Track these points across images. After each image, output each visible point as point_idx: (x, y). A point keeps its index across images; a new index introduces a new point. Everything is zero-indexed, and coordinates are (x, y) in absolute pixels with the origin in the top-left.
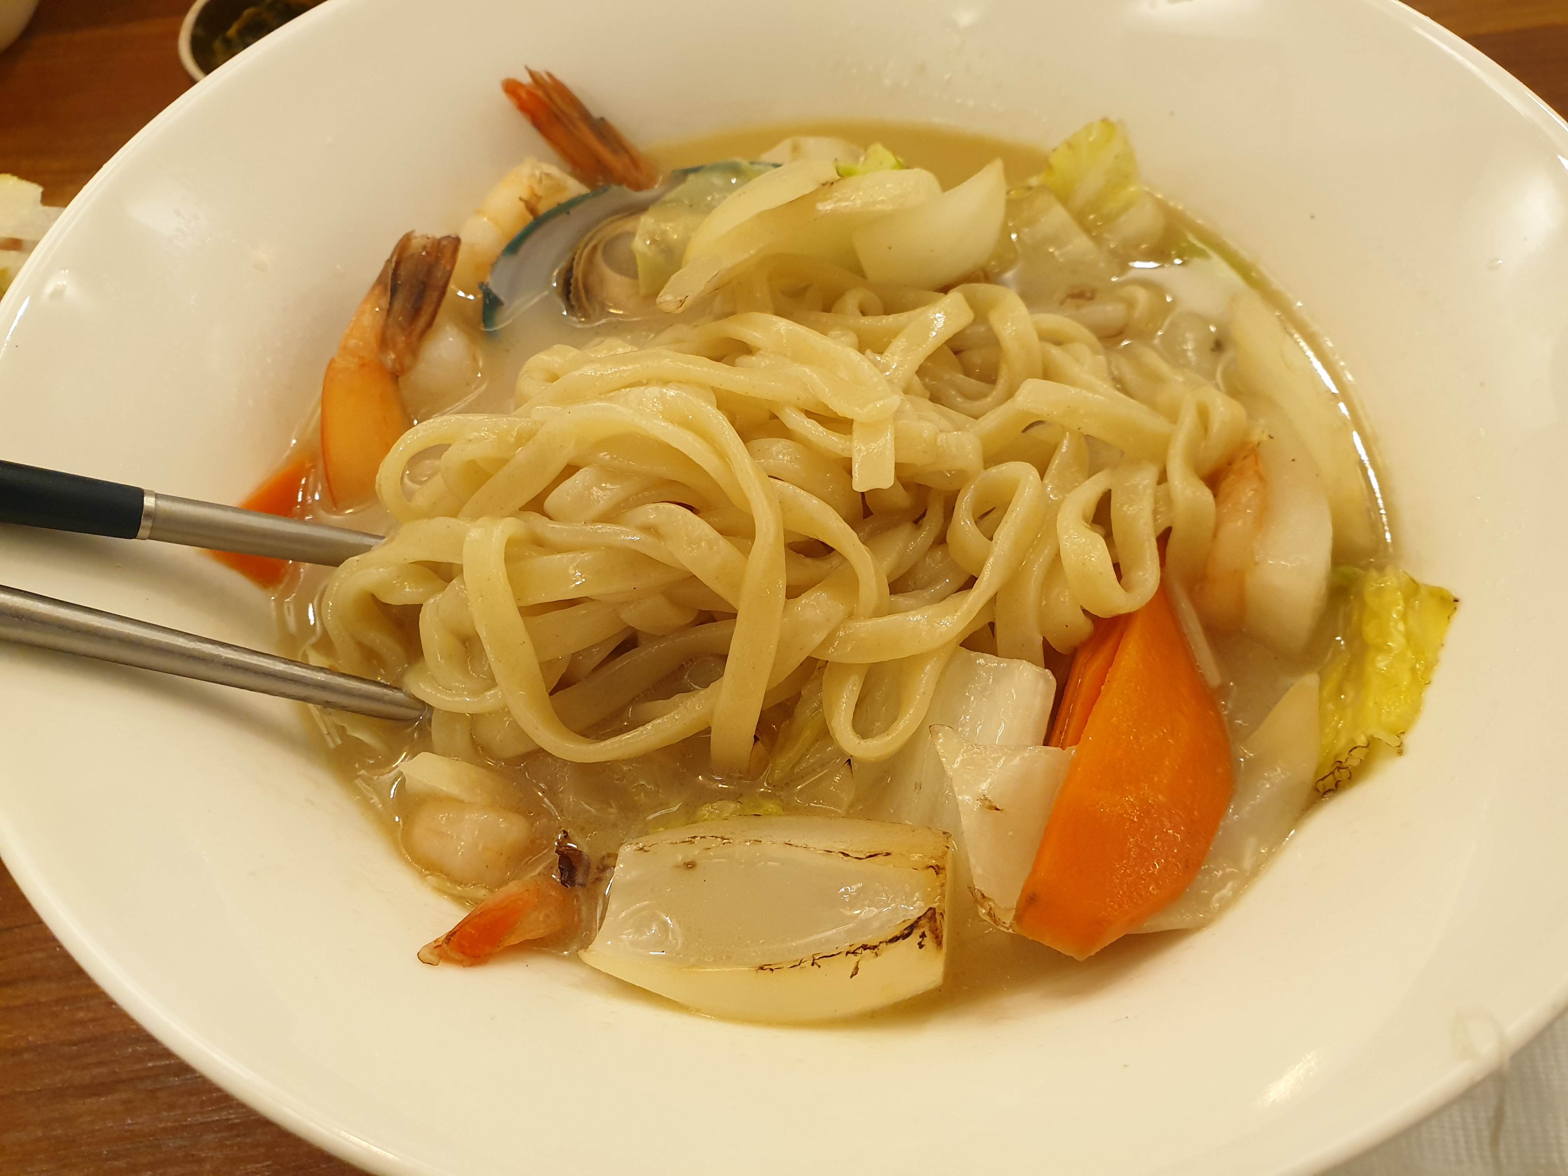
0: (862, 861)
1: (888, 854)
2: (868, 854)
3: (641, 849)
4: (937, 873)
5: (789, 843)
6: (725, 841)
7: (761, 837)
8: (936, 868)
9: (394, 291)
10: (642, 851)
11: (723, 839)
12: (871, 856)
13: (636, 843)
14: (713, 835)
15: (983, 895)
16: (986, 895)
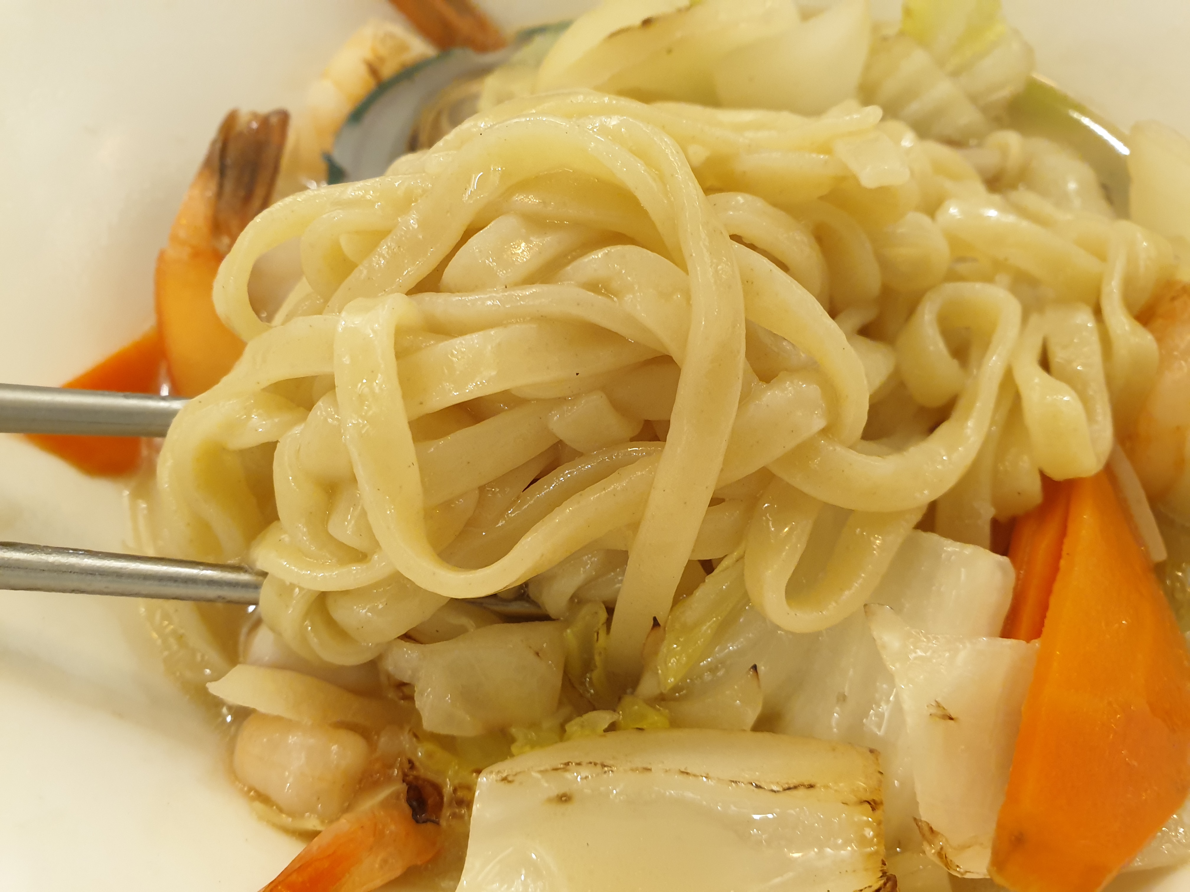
0: (778, 795)
1: (811, 786)
2: (786, 786)
3: (504, 779)
4: (873, 809)
5: (685, 771)
6: (606, 769)
7: (650, 764)
8: (872, 803)
9: (222, 171)
10: (506, 781)
11: (604, 766)
12: (789, 789)
13: (497, 771)
14: (591, 761)
15: (931, 828)
16: (934, 828)
